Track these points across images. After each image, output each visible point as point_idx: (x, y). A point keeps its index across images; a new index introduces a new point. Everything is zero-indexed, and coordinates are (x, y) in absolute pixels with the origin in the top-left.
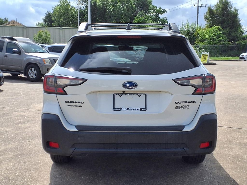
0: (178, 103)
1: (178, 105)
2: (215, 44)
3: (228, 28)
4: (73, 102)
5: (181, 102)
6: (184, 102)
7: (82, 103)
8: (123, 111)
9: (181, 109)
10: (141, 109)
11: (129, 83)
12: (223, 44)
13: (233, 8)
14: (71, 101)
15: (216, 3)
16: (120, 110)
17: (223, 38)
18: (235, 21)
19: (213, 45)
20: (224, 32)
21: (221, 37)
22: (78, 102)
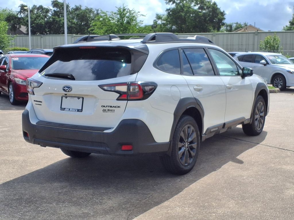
0: (104, 106)
1: (104, 108)
5: (106, 106)
6: (109, 107)
7: (41, 102)
8: (66, 111)
9: (107, 113)
10: (78, 110)
11: (67, 87)
14: (36, 100)
16: (64, 110)
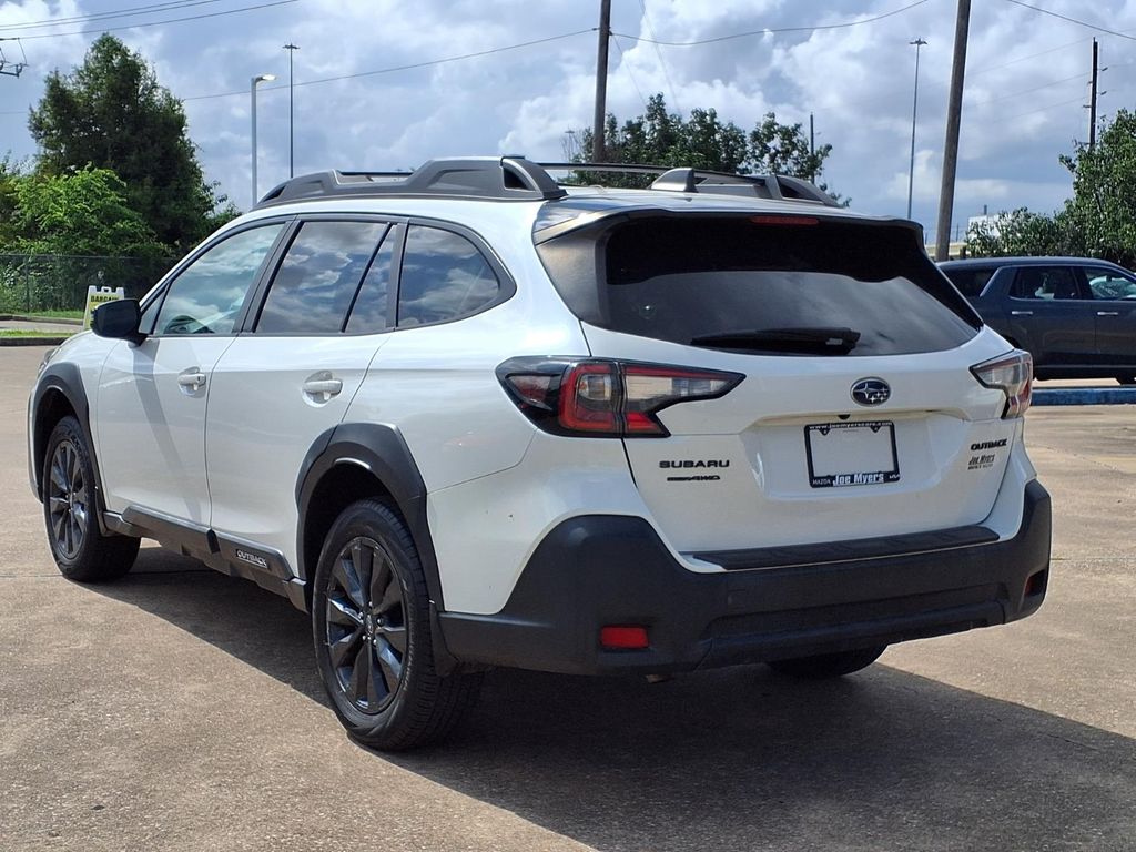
0: (978, 447)
1: (976, 453)
2: (98, 250)
3: (148, 179)
4: (689, 464)
5: (982, 444)
6: (988, 445)
7: (724, 463)
8: (838, 485)
10: (886, 477)
12: (132, 253)
13: (160, 91)
14: (683, 460)
15: (81, 64)
16: (832, 485)
17: (135, 223)
18: (175, 152)
19: (90, 254)
20: (134, 198)
21: (123, 218)
22: (710, 464)
